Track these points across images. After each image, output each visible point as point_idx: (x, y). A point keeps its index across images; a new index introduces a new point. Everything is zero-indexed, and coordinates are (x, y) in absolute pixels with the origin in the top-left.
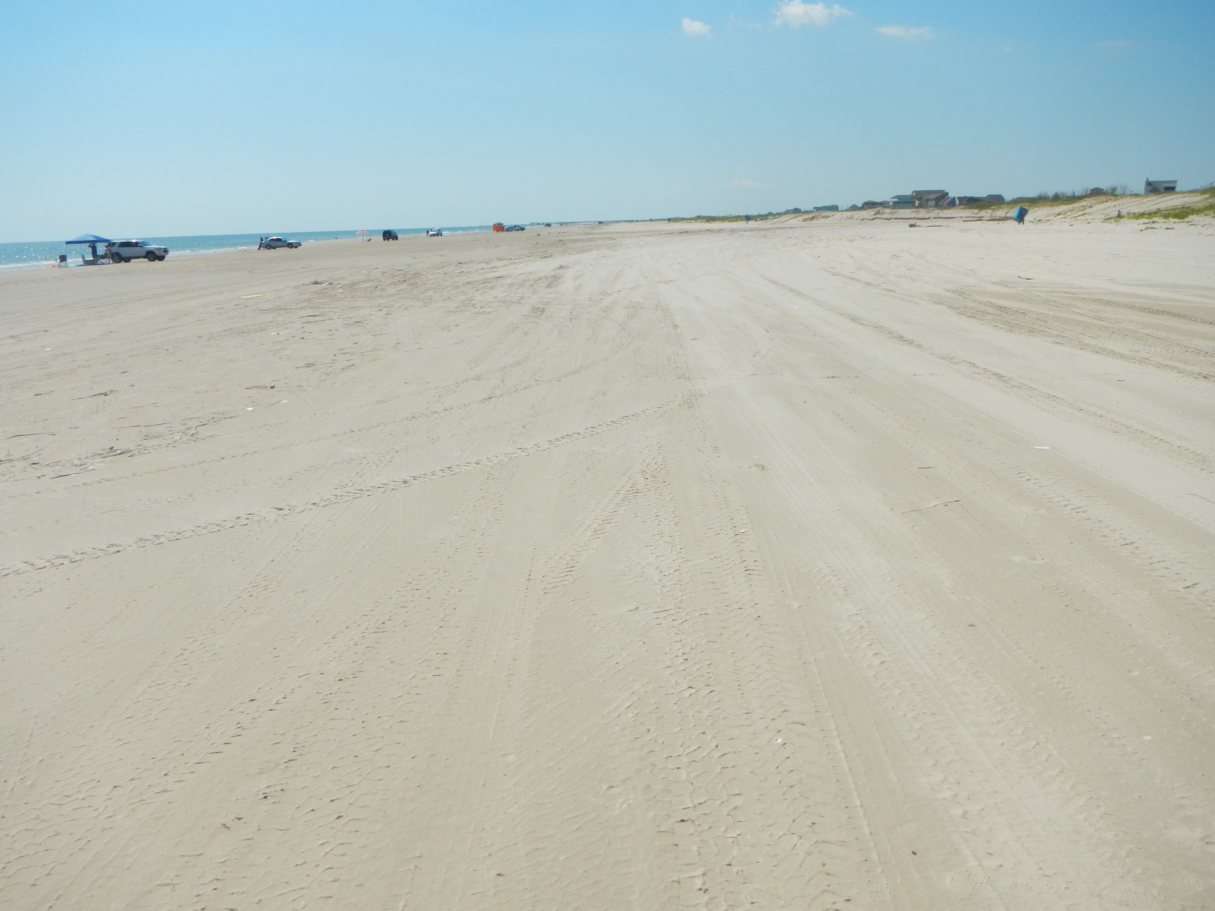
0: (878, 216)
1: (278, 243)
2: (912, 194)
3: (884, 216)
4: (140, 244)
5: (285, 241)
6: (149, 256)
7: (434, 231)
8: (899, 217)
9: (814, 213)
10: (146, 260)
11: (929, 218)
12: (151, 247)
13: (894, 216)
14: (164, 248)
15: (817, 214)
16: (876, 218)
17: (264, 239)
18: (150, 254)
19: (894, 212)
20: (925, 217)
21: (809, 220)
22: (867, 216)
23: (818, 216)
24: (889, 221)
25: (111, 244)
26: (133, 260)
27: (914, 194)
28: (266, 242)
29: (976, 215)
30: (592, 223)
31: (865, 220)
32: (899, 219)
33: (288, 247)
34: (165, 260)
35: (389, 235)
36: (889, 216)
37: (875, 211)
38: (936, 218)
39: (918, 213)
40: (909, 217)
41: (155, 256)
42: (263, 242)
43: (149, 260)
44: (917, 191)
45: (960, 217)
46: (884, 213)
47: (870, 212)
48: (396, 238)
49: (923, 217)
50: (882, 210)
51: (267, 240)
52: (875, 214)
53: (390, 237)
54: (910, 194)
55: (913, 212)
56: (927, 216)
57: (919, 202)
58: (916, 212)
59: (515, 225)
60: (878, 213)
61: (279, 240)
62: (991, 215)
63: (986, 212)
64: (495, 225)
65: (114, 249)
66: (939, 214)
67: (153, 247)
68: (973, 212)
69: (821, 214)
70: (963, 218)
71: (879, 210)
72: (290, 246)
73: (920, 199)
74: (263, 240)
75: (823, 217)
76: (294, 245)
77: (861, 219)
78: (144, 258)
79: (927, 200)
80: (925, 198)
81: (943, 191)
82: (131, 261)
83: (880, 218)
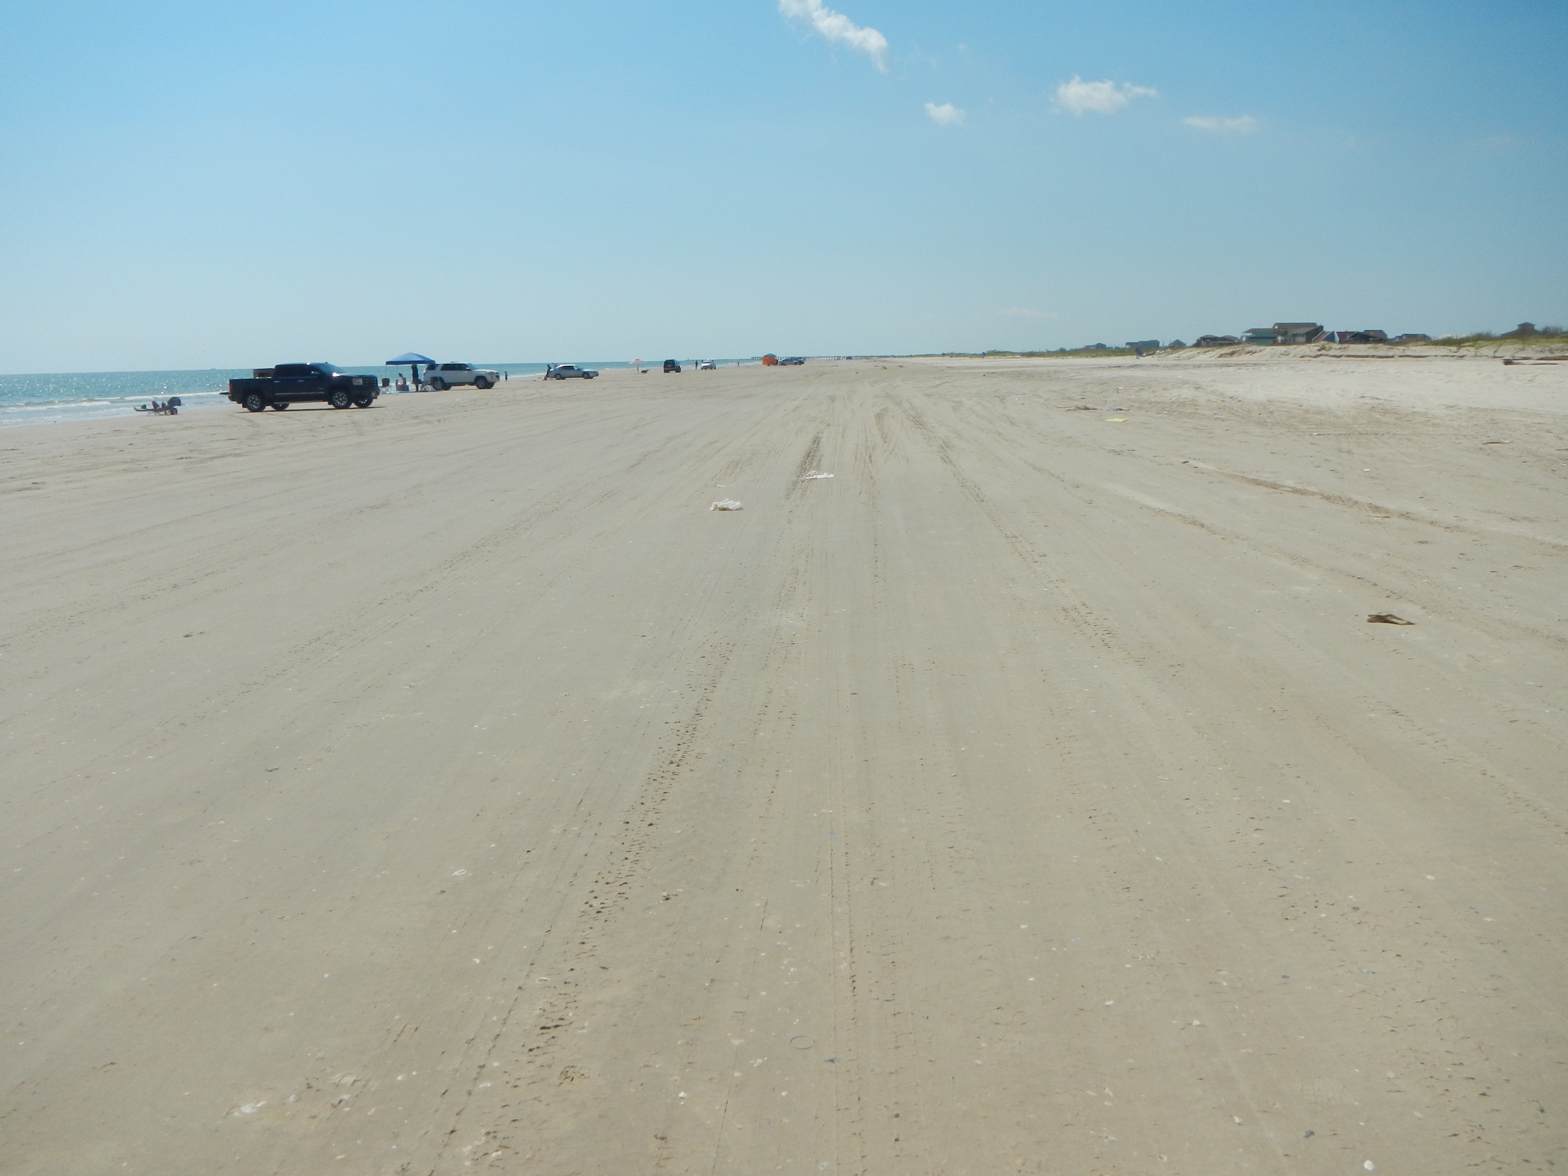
0: (1323, 352)
1: (570, 372)
2: (1274, 326)
3: (1332, 353)
4: (468, 367)
5: (579, 370)
6: (478, 383)
7: (705, 363)
8: (1352, 354)
9: (1233, 347)
10: (475, 387)
11: (1393, 357)
12: (481, 371)
13: (1346, 353)
14: (497, 373)
15: (1238, 349)
16: (1321, 355)
17: (552, 366)
18: (480, 380)
19: (1345, 348)
20: (1387, 355)
21: (1228, 356)
22: (1308, 352)
23: (1240, 351)
24: (1339, 359)
25: (432, 366)
26: (453, 388)
27: (1276, 327)
28: (555, 370)
29: (1455, 354)
30: (831, 358)
31: (1306, 357)
32: (1353, 356)
33: (582, 377)
34: (493, 388)
35: (671, 366)
36: (1339, 353)
37: (1318, 346)
38: (1402, 356)
39: (1377, 350)
40: (1365, 354)
41: (484, 382)
42: (551, 370)
43: (478, 387)
44: (1280, 323)
45: (1434, 356)
46: (1330, 348)
47: (1311, 347)
48: (678, 370)
49: (1384, 355)
50: (1327, 344)
51: (557, 368)
52: (1319, 350)
53: (673, 369)
54: (1271, 327)
55: (1370, 348)
56: (1390, 354)
57: (1283, 338)
58: (1373, 348)
59: (792, 358)
60: (1323, 348)
61: (571, 368)
62: (1475, 354)
63: (1467, 350)
64: (765, 356)
65: (437, 373)
66: (1405, 351)
67: (482, 371)
68: (1450, 350)
69: (1244, 349)
70: (1438, 357)
71: (1323, 345)
72: (586, 375)
73: (1284, 334)
74: (550, 368)
75: (1248, 353)
76: (591, 375)
77: (1300, 356)
78: (471, 384)
79: (1295, 335)
80: (1290, 334)
81: (1314, 324)
82: (451, 389)
83: (1326, 355)
